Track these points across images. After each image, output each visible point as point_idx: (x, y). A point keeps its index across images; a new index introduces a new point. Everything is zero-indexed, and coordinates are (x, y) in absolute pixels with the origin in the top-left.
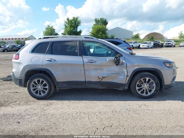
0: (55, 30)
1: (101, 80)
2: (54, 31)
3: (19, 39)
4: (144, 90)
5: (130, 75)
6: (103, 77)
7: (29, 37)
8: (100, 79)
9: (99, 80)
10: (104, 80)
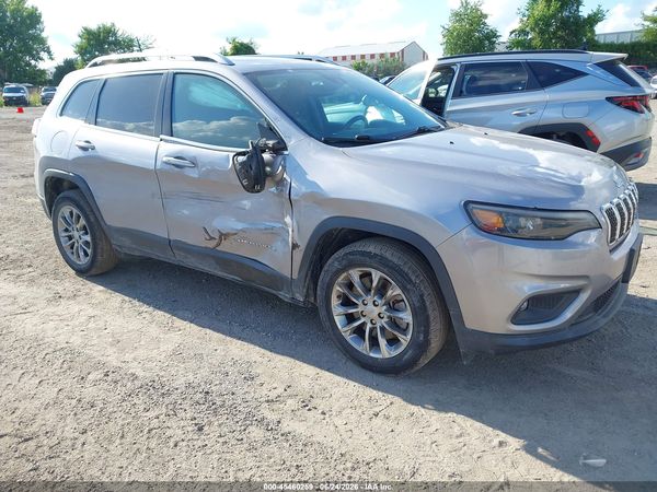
0: (486, 16)
1: (218, 245)
2: (484, 24)
3: (363, 57)
4: (364, 324)
5: (303, 245)
6: (223, 236)
7: (403, 51)
8: (212, 238)
9: (211, 244)
10: (226, 247)
